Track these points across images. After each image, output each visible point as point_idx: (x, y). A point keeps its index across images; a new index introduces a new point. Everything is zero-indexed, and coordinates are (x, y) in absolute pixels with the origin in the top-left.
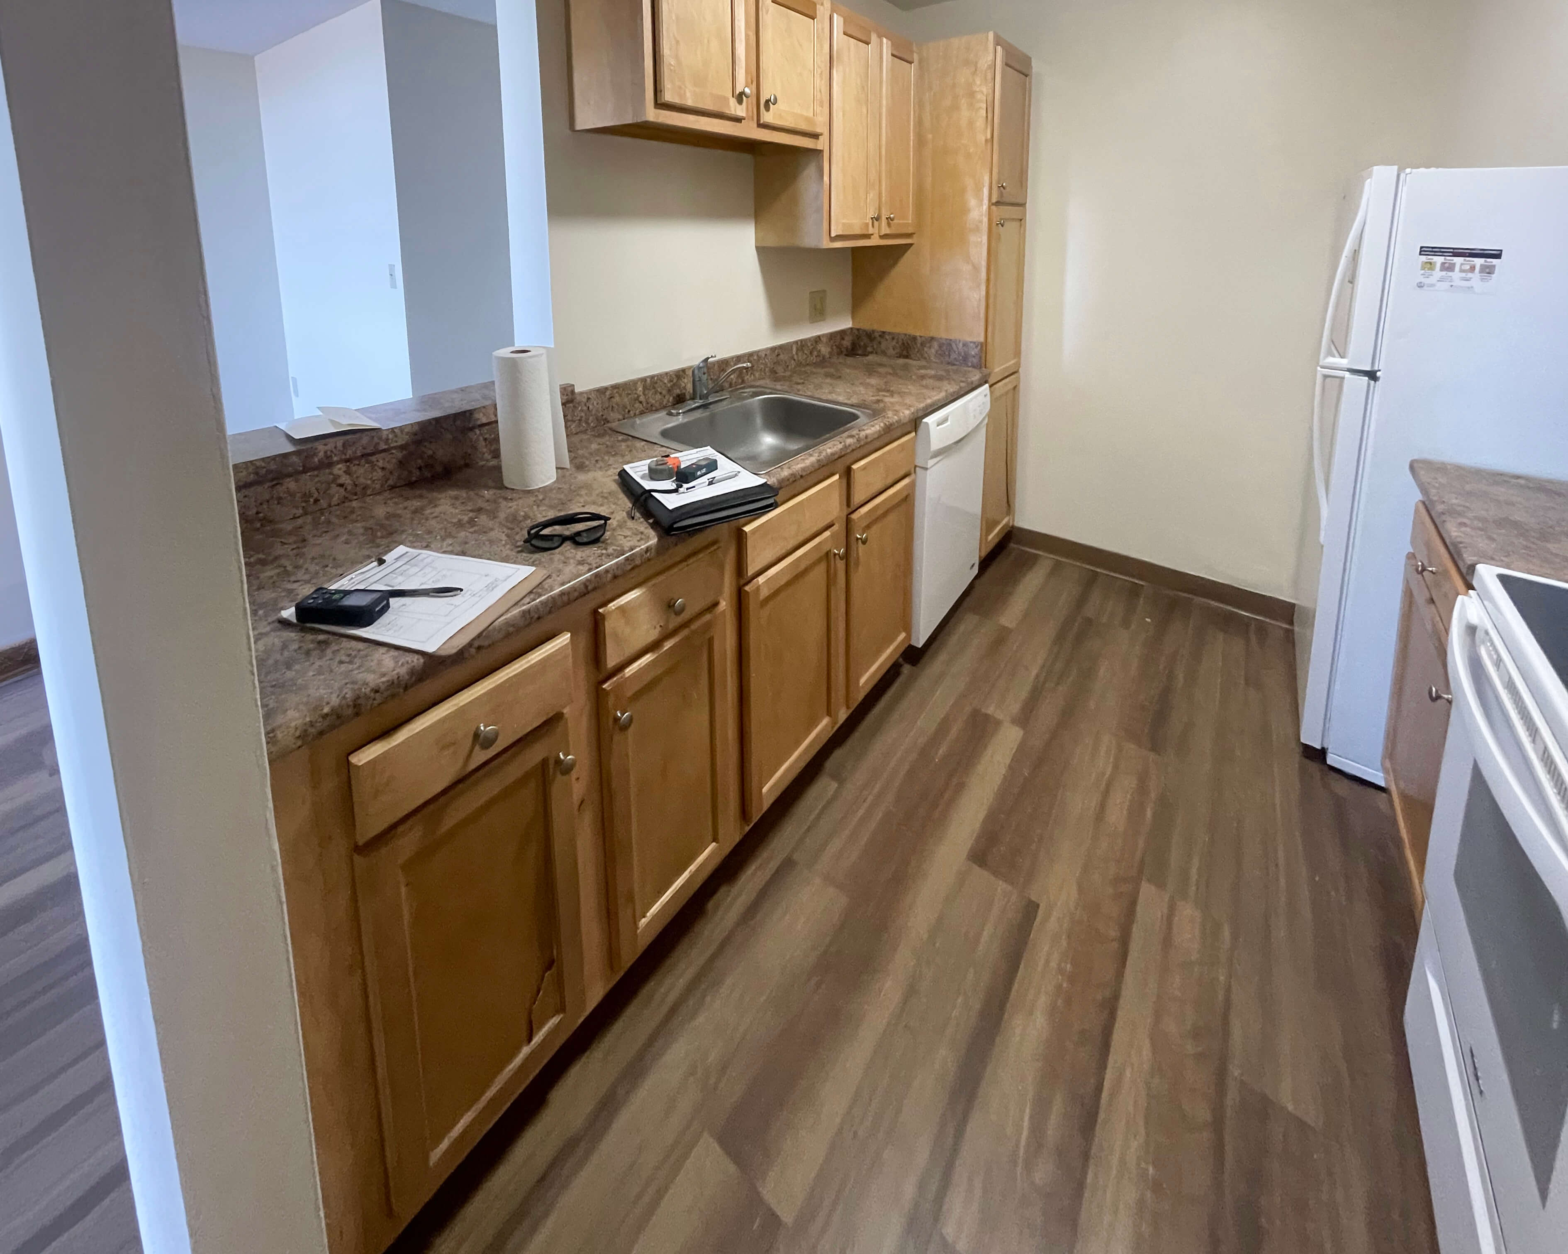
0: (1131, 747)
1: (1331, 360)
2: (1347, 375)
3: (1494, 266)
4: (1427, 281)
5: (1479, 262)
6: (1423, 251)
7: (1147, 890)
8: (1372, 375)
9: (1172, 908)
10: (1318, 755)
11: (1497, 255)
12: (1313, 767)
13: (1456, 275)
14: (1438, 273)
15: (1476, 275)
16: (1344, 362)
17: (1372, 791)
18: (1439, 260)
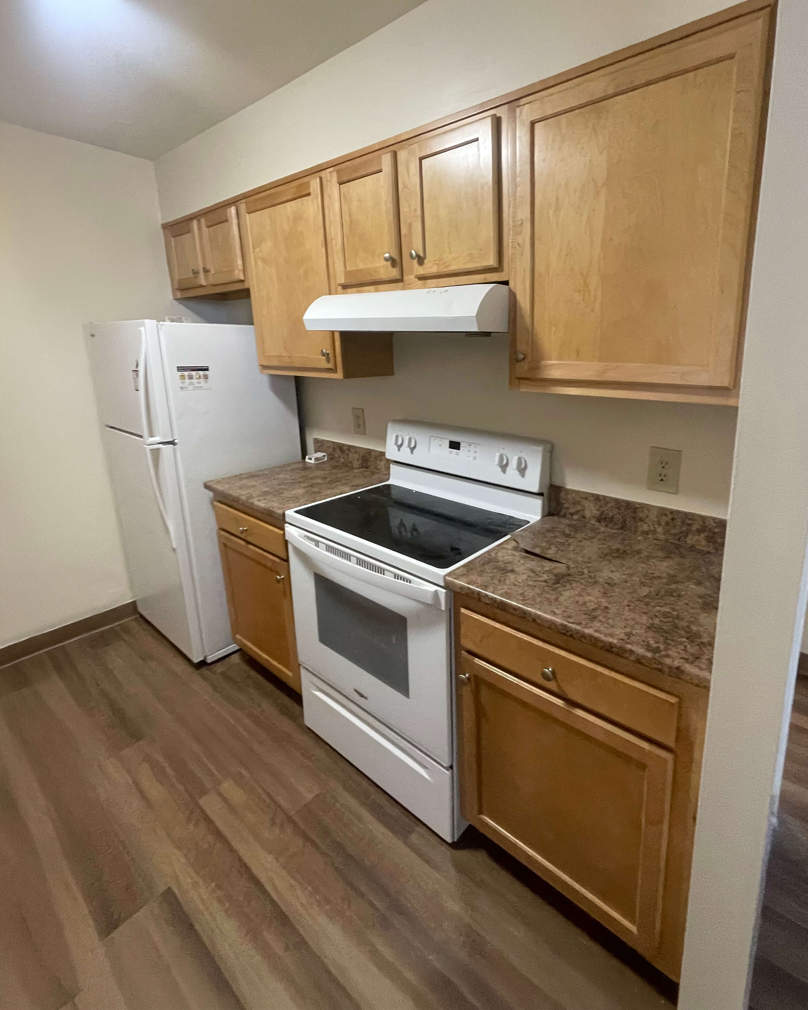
0: (126, 752)
1: (151, 440)
2: (161, 446)
3: (207, 375)
4: (184, 385)
5: (201, 373)
6: (180, 369)
7: (204, 802)
8: (172, 443)
9: (220, 794)
10: (203, 663)
11: (207, 369)
12: (204, 670)
13: (194, 381)
14: (187, 381)
15: (202, 381)
16: (157, 439)
17: (227, 659)
18: (186, 373)
